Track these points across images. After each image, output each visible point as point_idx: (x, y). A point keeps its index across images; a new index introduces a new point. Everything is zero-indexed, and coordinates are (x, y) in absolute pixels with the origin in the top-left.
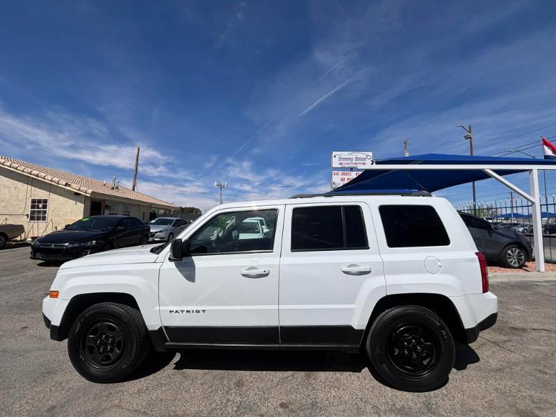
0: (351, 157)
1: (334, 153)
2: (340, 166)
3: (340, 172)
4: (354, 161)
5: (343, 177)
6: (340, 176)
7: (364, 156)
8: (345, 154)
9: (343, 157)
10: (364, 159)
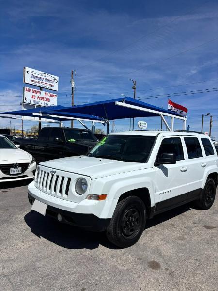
0: (42, 77)
1: (27, 69)
2: (32, 83)
3: (32, 89)
4: (44, 82)
5: (34, 94)
6: (31, 93)
7: (52, 79)
8: (37, 73)
9: (34, 74)
10: (52, 82)
